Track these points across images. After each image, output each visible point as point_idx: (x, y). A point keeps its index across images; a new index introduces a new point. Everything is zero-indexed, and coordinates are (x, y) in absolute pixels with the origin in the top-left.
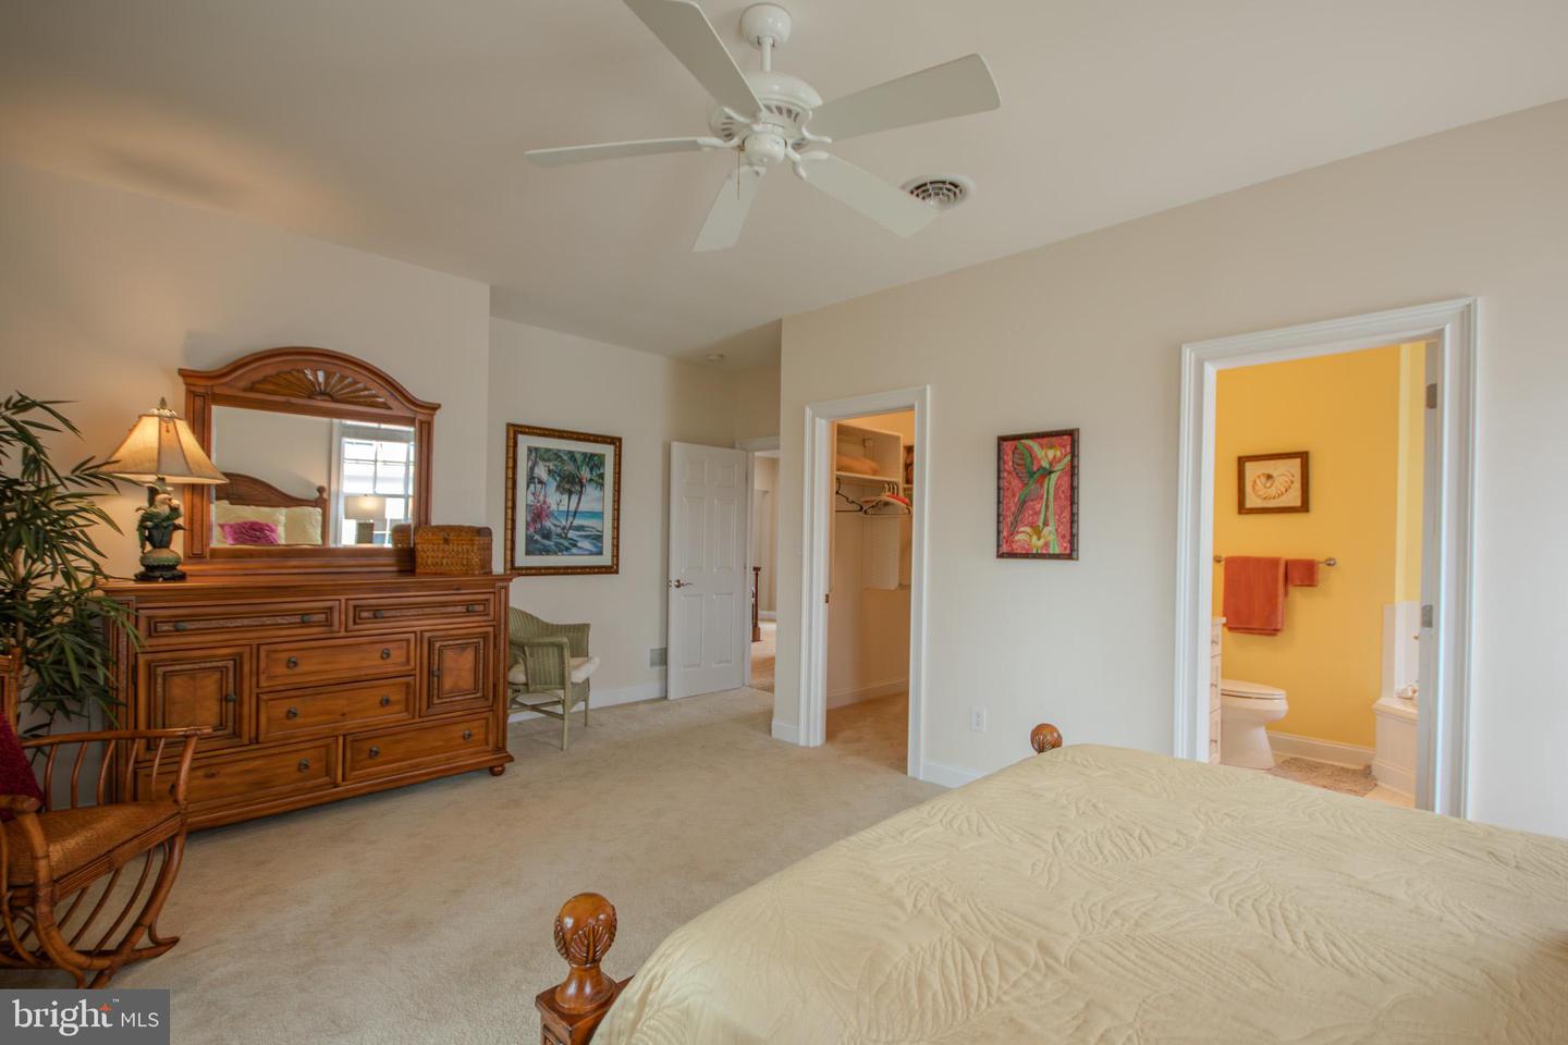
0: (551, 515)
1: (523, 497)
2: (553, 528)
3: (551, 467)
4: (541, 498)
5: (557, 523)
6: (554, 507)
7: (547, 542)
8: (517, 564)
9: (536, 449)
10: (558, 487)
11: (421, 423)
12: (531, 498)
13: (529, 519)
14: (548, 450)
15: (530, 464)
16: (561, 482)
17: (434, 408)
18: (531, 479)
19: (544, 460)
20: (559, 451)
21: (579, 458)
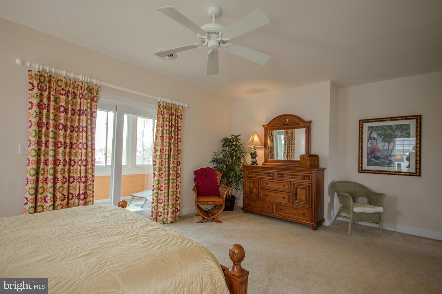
0: (379, 151)
1: (366, 145)
2: (380, 156)
3: (379, 133)
4: (375, 145)
5: (382, 154)
6: (381, 148)
7: (378, 161)
8: (363, 169)
9: (372, 127)
10: (383, 140)
11: (307, 127)
12: (370, 145)
13: (369, 153)
14: (377, 127)
15: (369, 133)
16: (384, 138)
17: (310, 122)
18: (370, 138)
19: (375, 130)
20: (383, 126)
21: (394, 128)
